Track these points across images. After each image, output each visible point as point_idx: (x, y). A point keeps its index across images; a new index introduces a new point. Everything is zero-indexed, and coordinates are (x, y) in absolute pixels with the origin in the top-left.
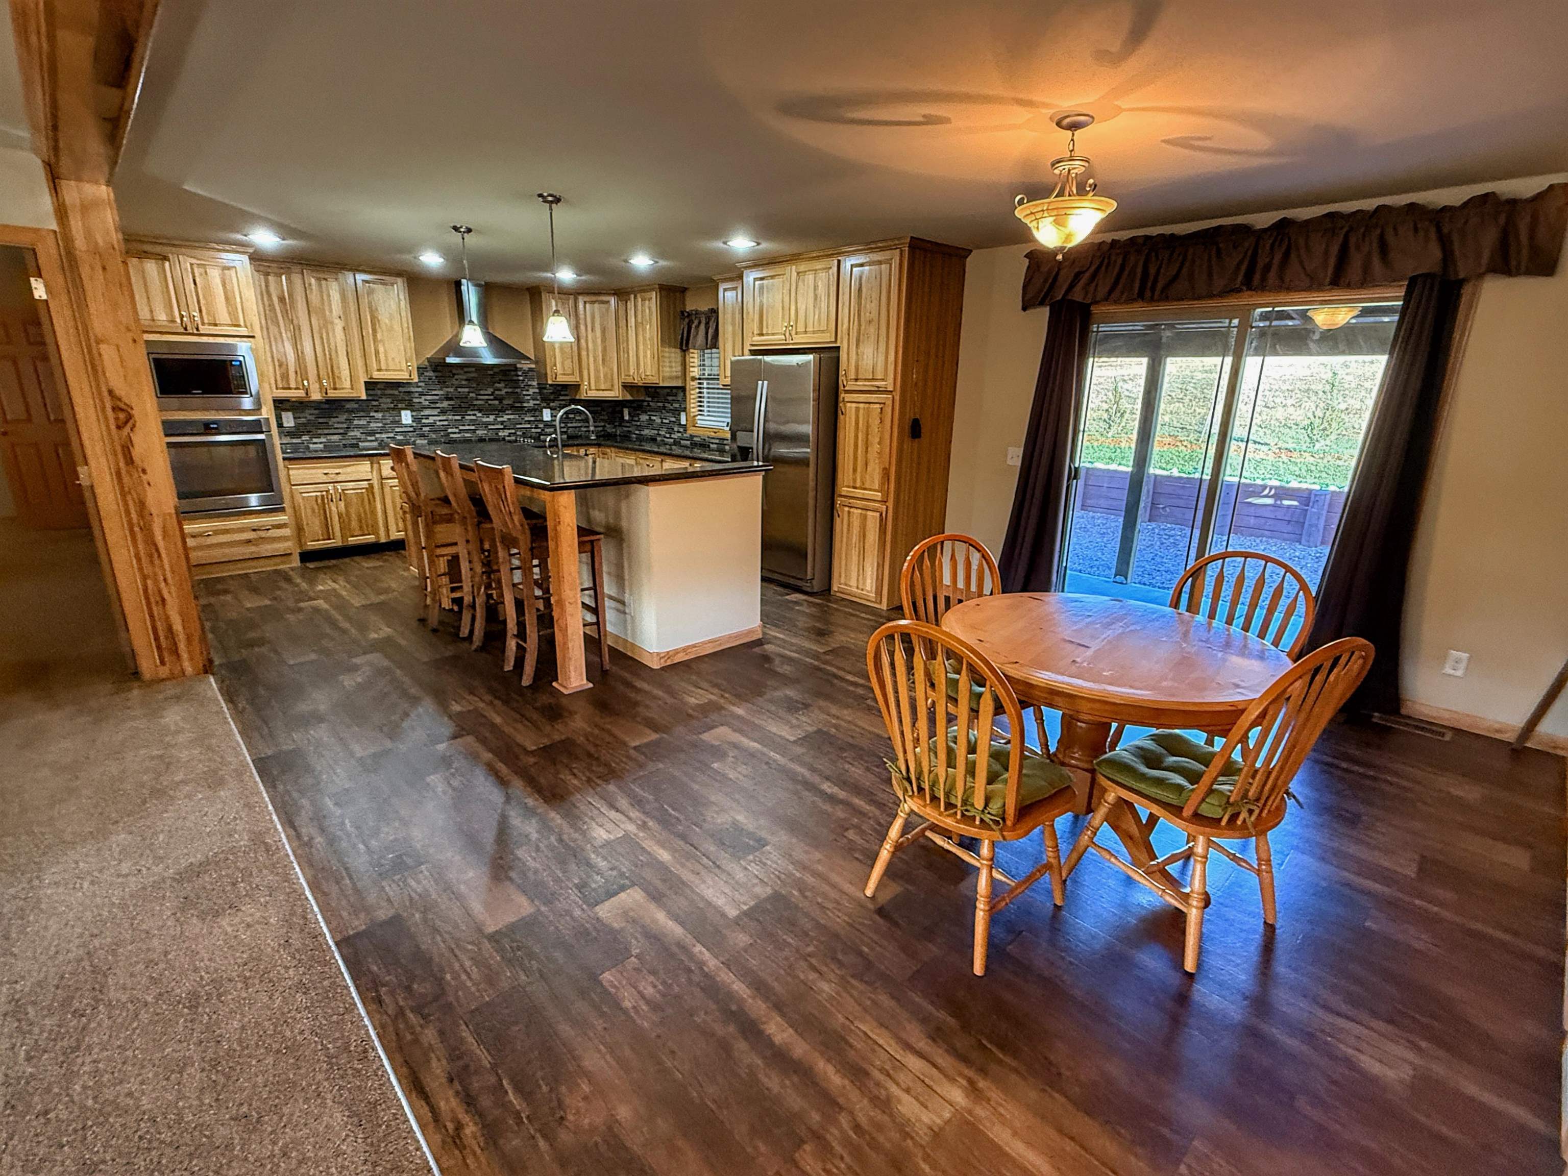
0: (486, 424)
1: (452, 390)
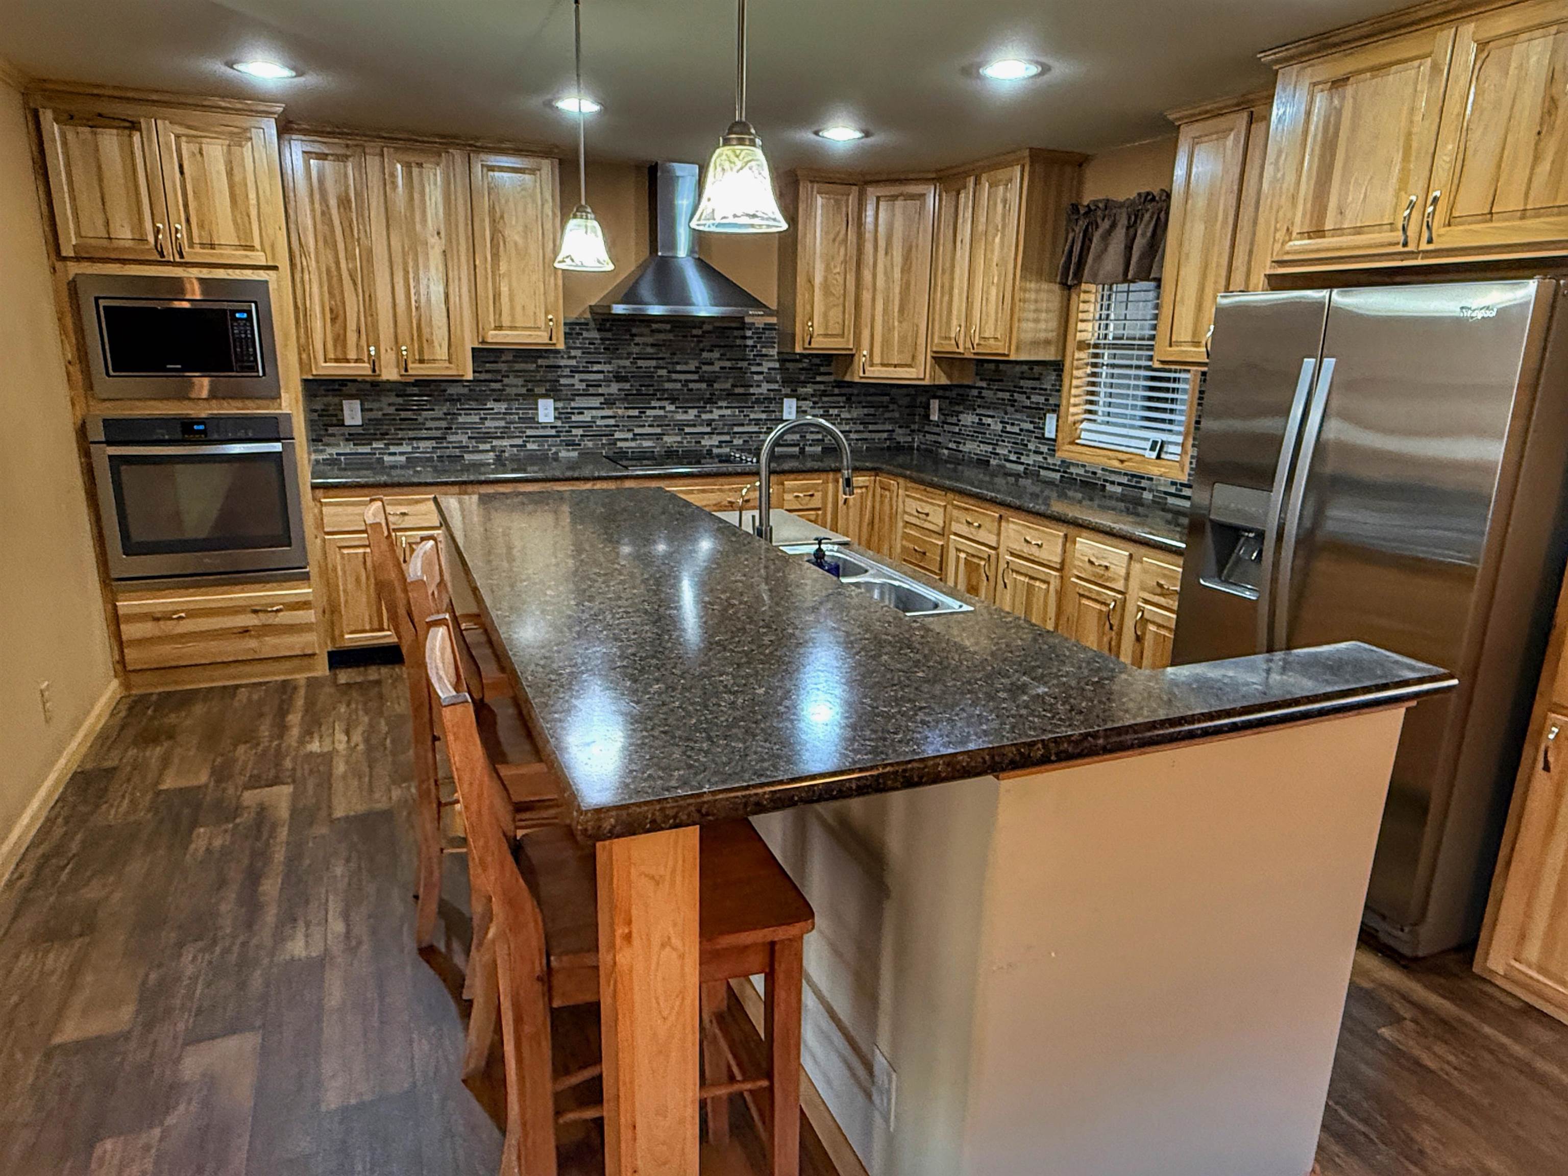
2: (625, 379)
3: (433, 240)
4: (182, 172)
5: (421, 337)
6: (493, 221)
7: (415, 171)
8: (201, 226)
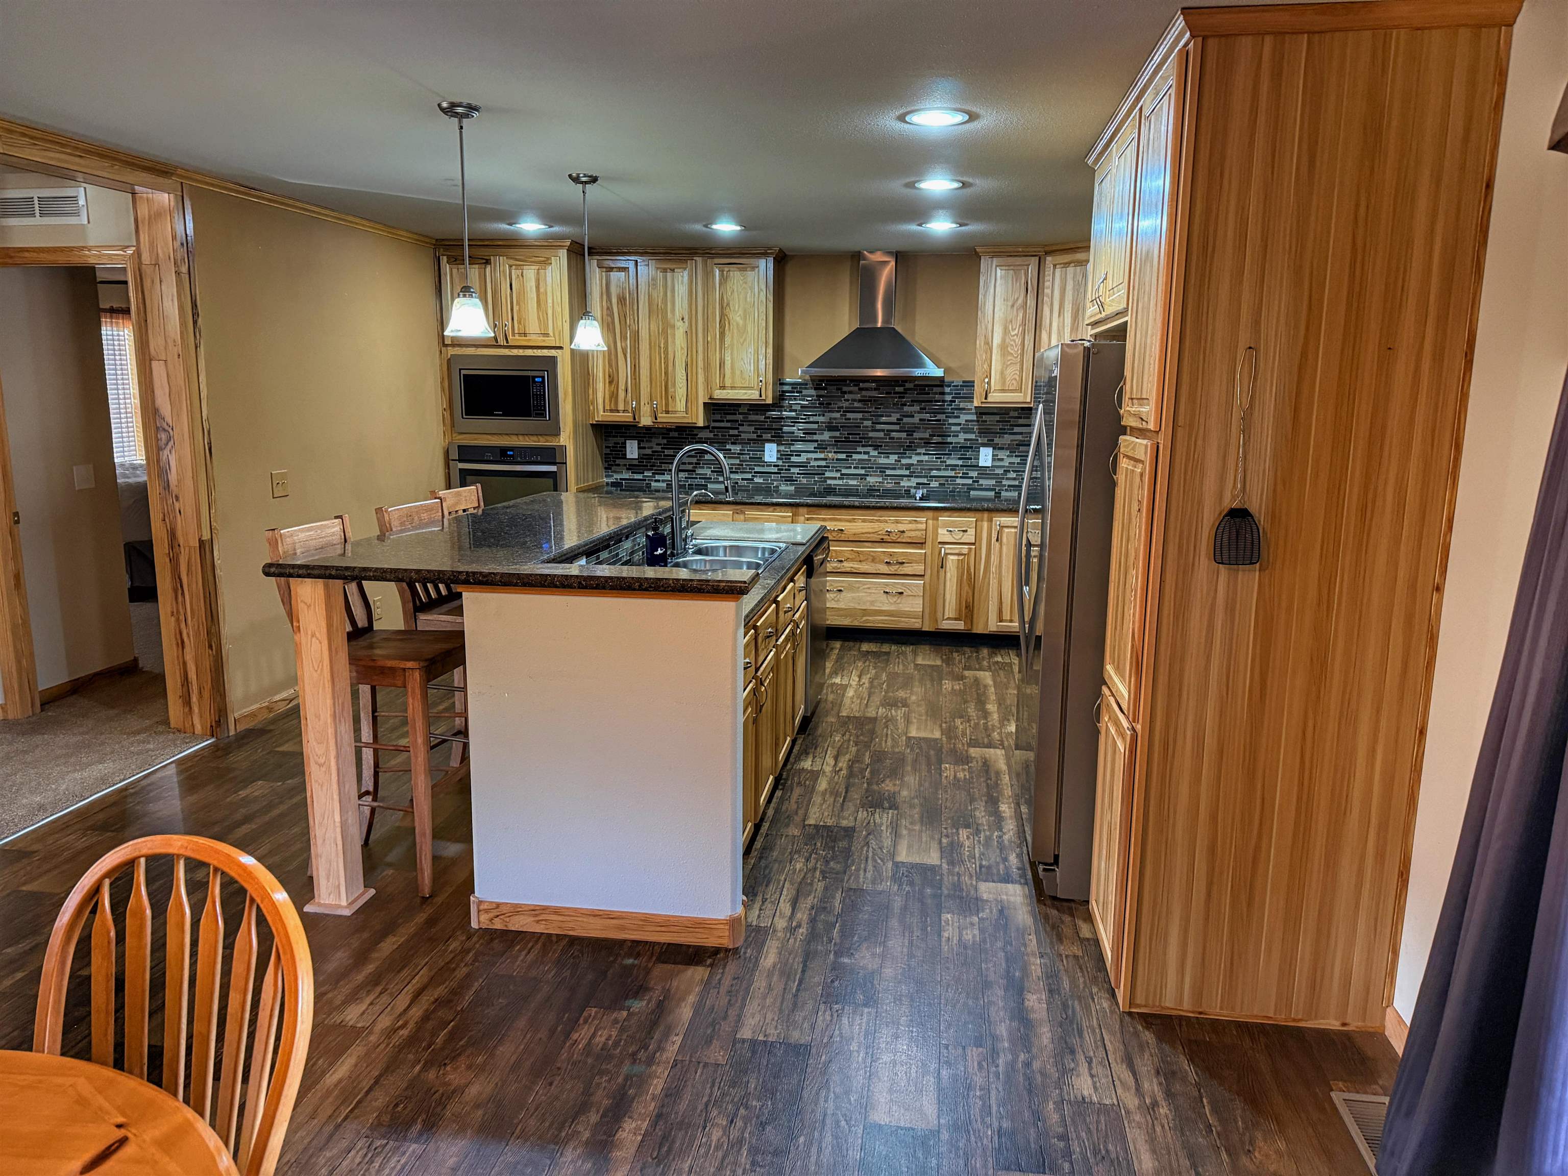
0: (882, 469)
1: (838, 415)
2: (835, 429)
3: (679, 324)
4: (511, 289)
5: (668, 396)
6: (722, 308)
7: (669, 275)
8: (519, 323)
